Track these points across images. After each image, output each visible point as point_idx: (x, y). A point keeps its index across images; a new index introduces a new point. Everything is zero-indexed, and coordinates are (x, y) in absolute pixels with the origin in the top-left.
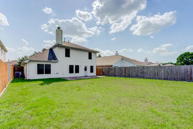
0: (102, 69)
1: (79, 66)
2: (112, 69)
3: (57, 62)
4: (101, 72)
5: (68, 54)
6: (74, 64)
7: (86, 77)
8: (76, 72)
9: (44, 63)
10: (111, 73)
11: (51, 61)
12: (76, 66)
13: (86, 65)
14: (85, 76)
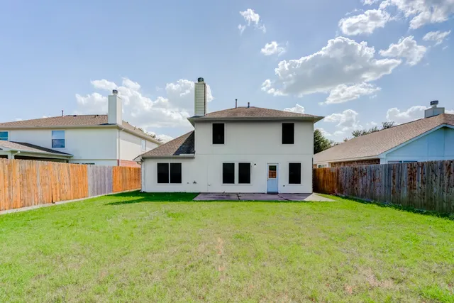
0: (338, 171)
1: (249, 164)
2: (365, 174)
3: (193, 158)
4: (336, 184)
5: (218, 137)
6: (237, 160)
7: (273, 196)
8: (241, 181)
9: (169, 162)
10: (361, 187)
11: (177, 156)
12: (241, 165)
13: (273, 163)
14: (269, 193)
